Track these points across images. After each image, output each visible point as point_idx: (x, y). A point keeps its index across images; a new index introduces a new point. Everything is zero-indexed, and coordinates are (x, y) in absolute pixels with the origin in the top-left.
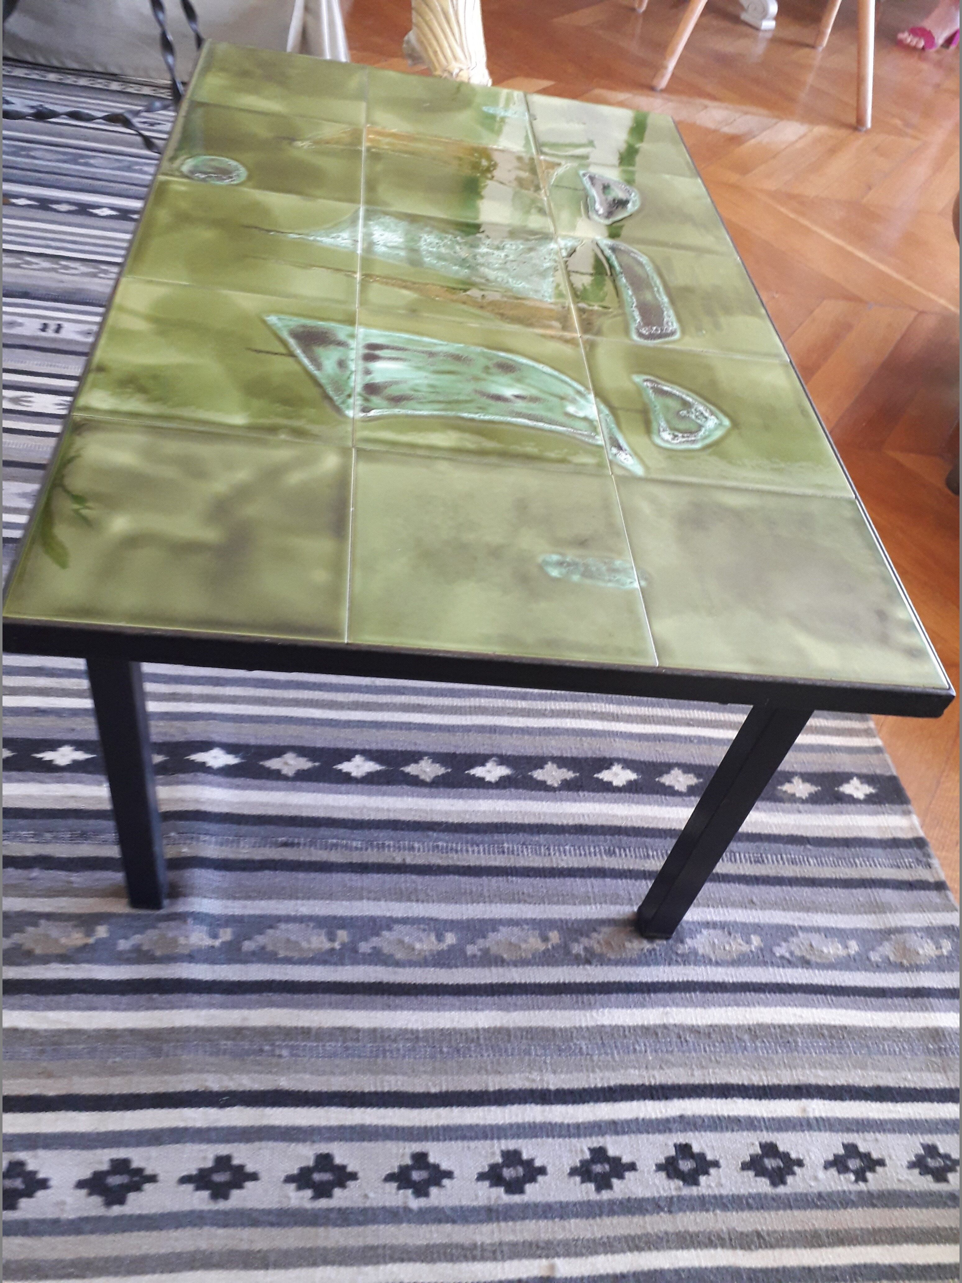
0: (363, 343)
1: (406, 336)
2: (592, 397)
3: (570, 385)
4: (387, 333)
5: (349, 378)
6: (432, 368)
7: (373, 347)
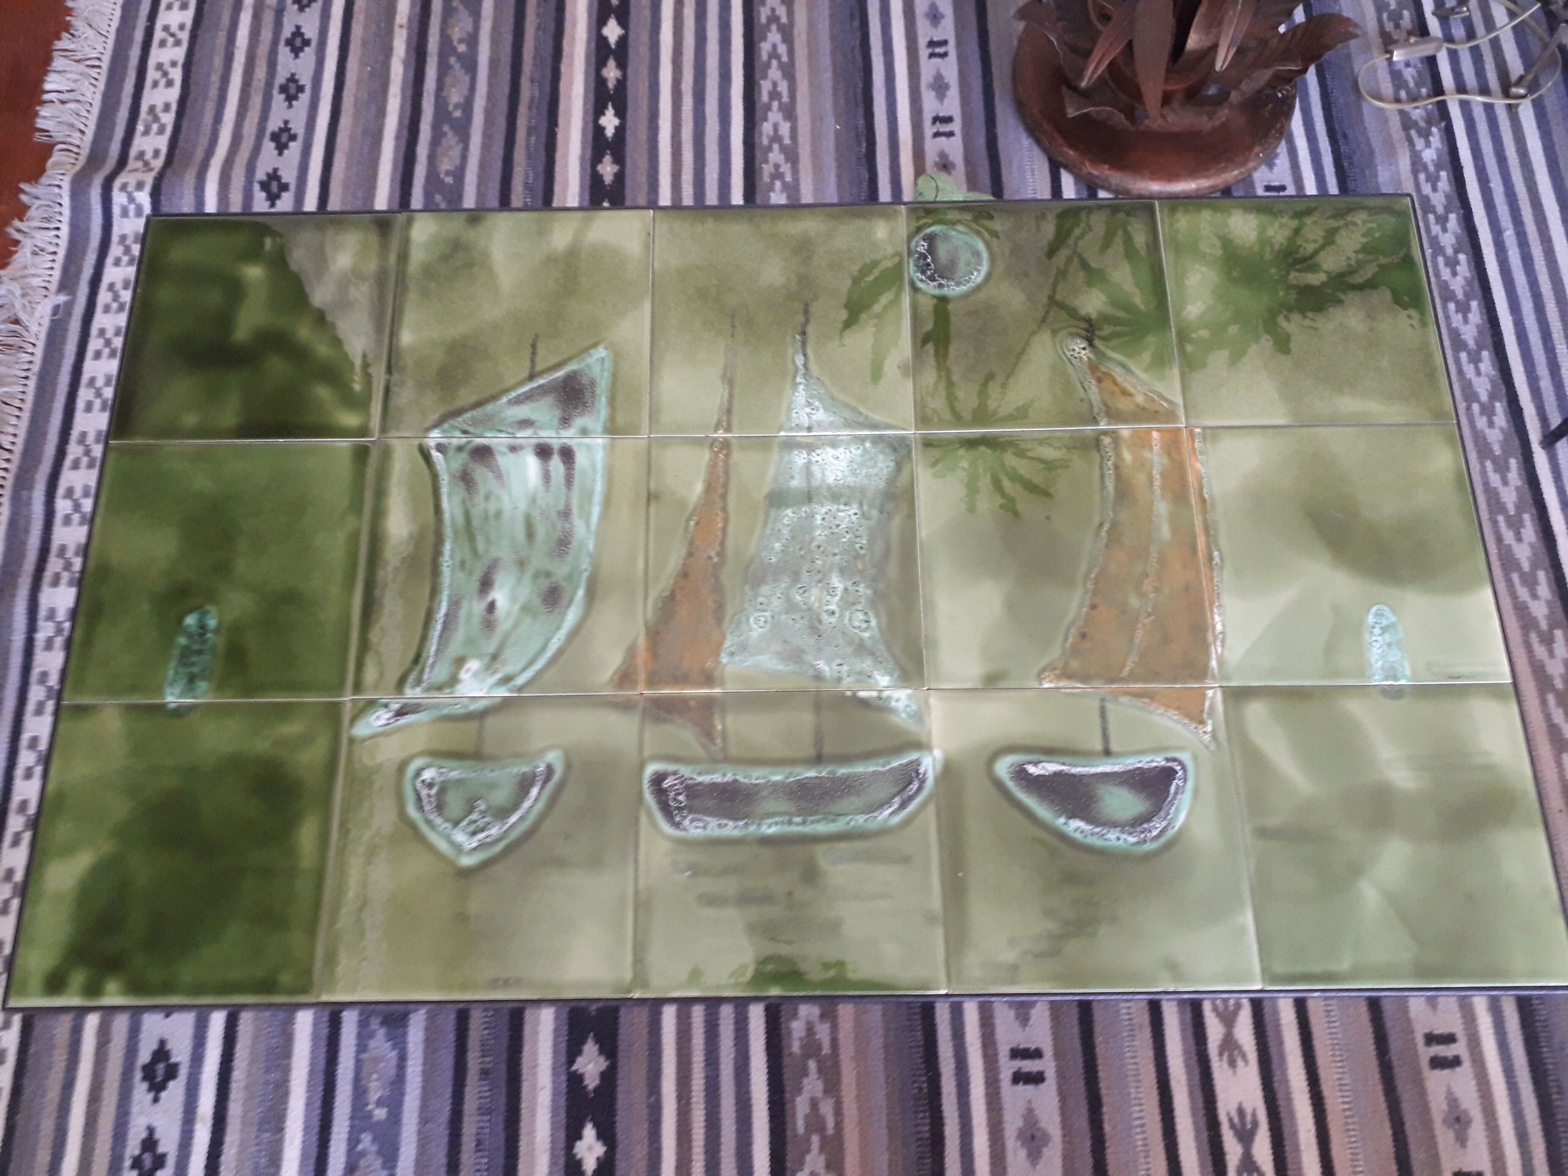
0: (573, 443)
1: (599, 487)
2: (503, 692)
3: (524, 669)
4: (599, 467)
5: (500, 431)
6: (536, 514)
7: (567, 454)
